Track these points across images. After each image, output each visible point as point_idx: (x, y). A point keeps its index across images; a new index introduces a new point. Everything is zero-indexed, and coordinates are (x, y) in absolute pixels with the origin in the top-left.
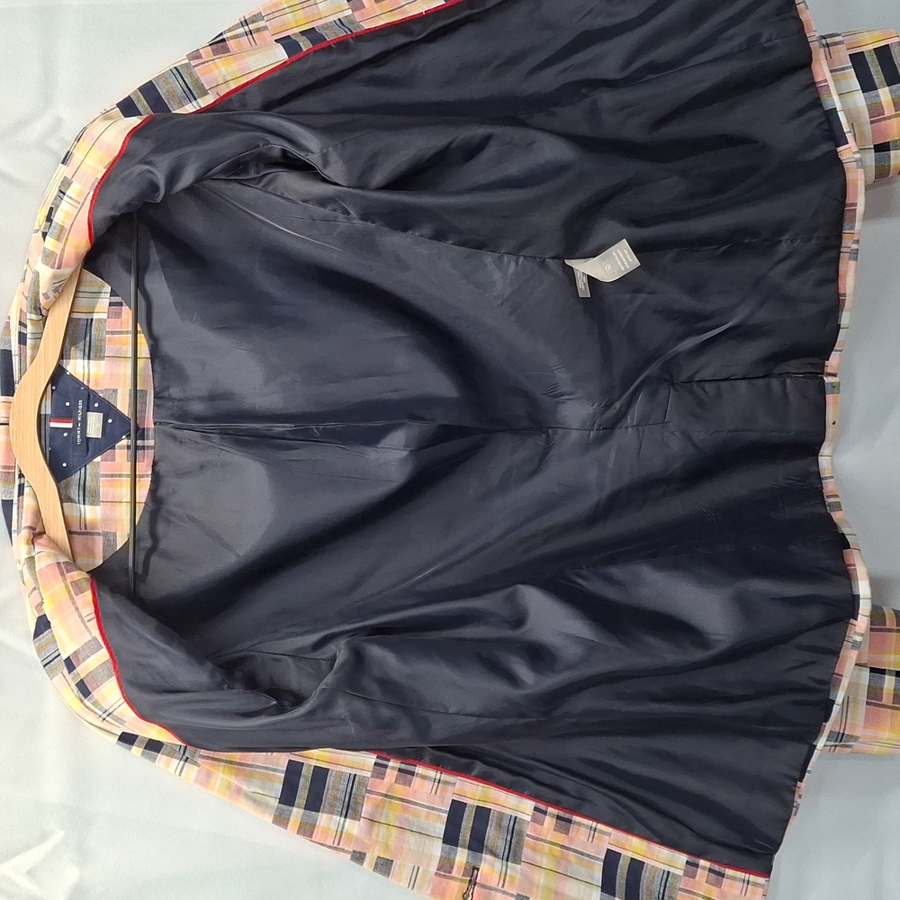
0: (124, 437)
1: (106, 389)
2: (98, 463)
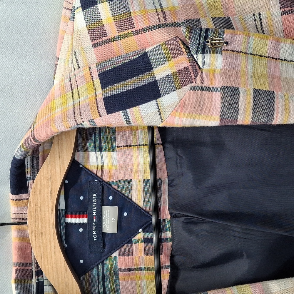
0: (140, 230)
1: (120, 181)
2: (115, 258)
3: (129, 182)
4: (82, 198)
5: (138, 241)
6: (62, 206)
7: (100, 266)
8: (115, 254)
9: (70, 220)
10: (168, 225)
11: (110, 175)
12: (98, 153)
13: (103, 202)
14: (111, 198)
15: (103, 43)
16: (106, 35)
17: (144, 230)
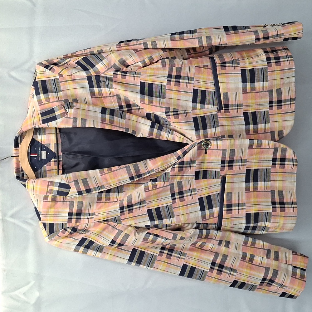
1: (47, 144)
2: (46, 167)
3: (50, 144)
4: (35, 149)
5: (52, 161)
6: (29, 151)
7: (41, 169)
8: (46, 165)
9: (31, 155)
10: (61, 156)
11: (44, 142)
12: (40, 136)
13: (42, 150)
14: (44, 149)
15: (42, 105)
16: (42, 103)
17: (54, 158)
